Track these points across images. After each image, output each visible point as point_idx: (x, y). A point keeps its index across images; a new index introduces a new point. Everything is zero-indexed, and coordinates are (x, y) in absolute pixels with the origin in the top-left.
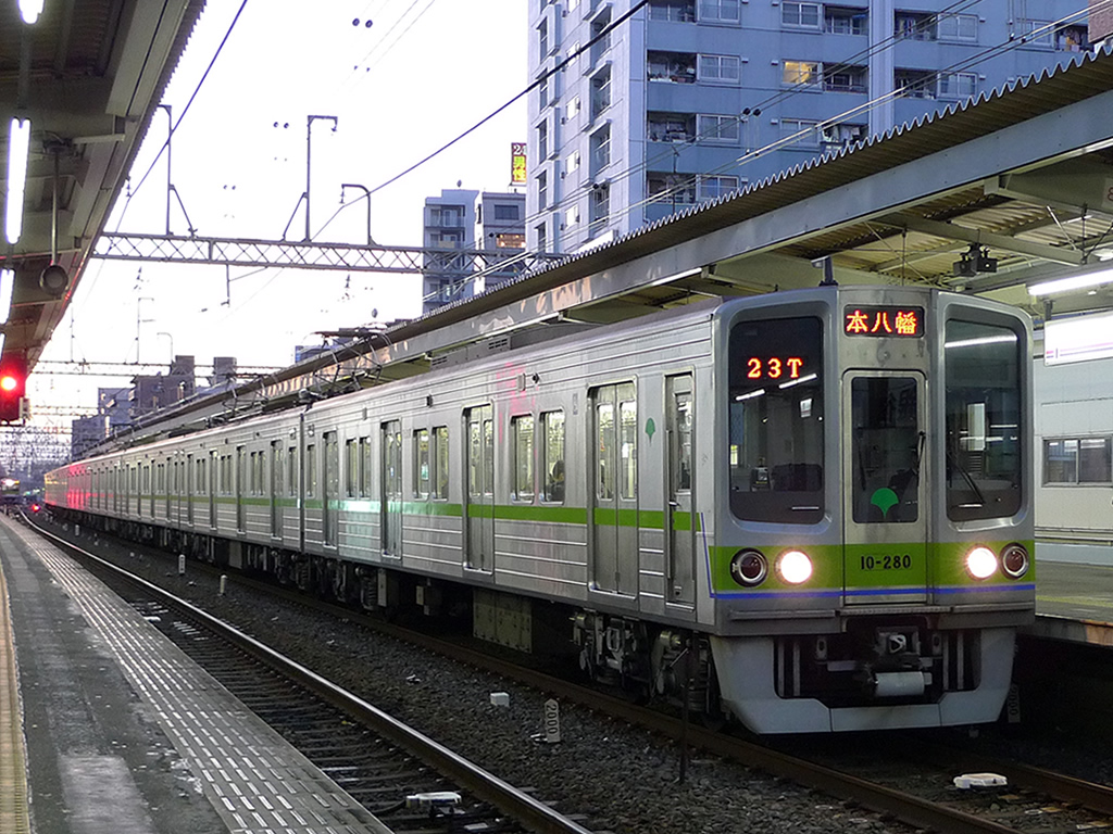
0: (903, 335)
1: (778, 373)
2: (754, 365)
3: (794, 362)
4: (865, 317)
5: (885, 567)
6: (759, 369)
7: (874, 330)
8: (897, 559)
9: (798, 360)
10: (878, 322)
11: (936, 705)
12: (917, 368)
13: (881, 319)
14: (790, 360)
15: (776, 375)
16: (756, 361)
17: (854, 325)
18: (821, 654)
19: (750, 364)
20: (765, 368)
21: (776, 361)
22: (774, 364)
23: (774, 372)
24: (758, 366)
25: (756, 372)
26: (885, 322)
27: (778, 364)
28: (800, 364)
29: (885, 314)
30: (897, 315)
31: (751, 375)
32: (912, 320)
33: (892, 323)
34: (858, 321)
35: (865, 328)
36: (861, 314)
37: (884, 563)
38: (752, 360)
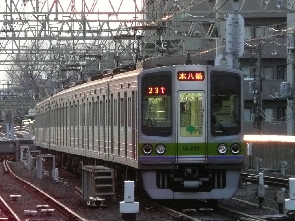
0: (198, 80)
1: (158, 92)
2: (150, 89)
3: (163, 89)
4: (185, 75)
5: (191, 150)
6: (152, 91)
7: (188, 79)
8: (195, 148)
9: (164, 88)
10: (190, 76)
11: (209, 192)
12: (202, 89)
13: (191, 75)
14: (161, 88)
15: (157, 93)
16: (151, 88)
17: (182, 77)
18: (172, 176)
19: (149, 89)
20: (154, 91)
21: (157, 88)
22: (156, 89)
23: (156, 92)
24: (152, 90)
25: (151, 92)
26: (192, 76)
27: (158, 89)
28: (164, 89)
29: (192, 74)
30: (196, 74)
31: (150, 92)
32: (201, 75)
33: (194, 76)
34: (183, 76)
35: (185, 78)
36: (184, 74)
37: (191, 149)
38: (150, 88)
